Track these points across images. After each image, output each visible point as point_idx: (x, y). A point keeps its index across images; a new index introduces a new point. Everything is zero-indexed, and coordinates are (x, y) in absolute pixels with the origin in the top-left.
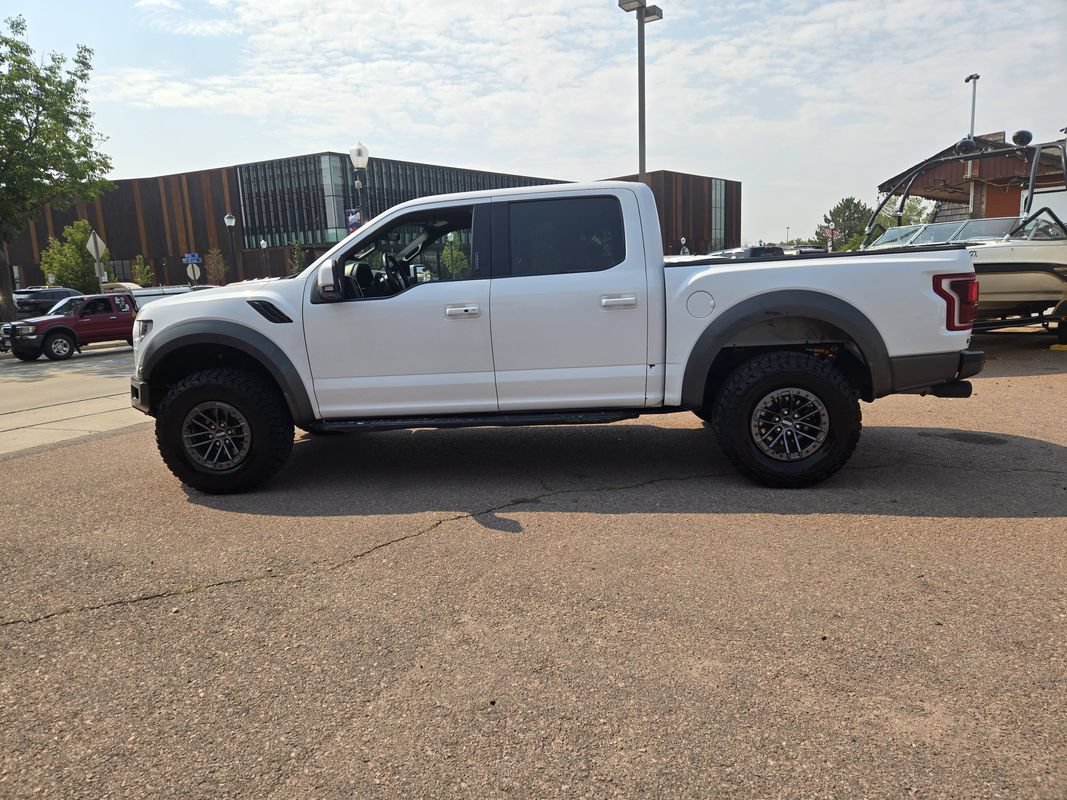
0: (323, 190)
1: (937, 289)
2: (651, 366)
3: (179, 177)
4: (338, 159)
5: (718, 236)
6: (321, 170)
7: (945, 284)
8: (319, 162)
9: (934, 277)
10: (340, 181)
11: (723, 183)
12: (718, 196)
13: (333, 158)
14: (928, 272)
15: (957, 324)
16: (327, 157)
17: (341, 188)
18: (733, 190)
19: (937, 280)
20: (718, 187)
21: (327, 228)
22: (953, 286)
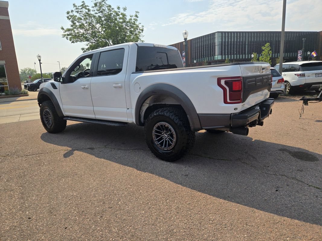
0: (215, 44)
1: (219, 84)
2: (128, 109)
3: (178, 43)
4: (220, 33)
6: (215, 38)
7: (223, 82)
8: (215, 35)
9: (218, 78)
10: (220, 40)
13: (219, 33)
14: (214, 77)
15: (228, 101)
16: (217, 33)
17: (221, 43)
19: (219, 80)
21: (215, 55)
22: (226, 83)
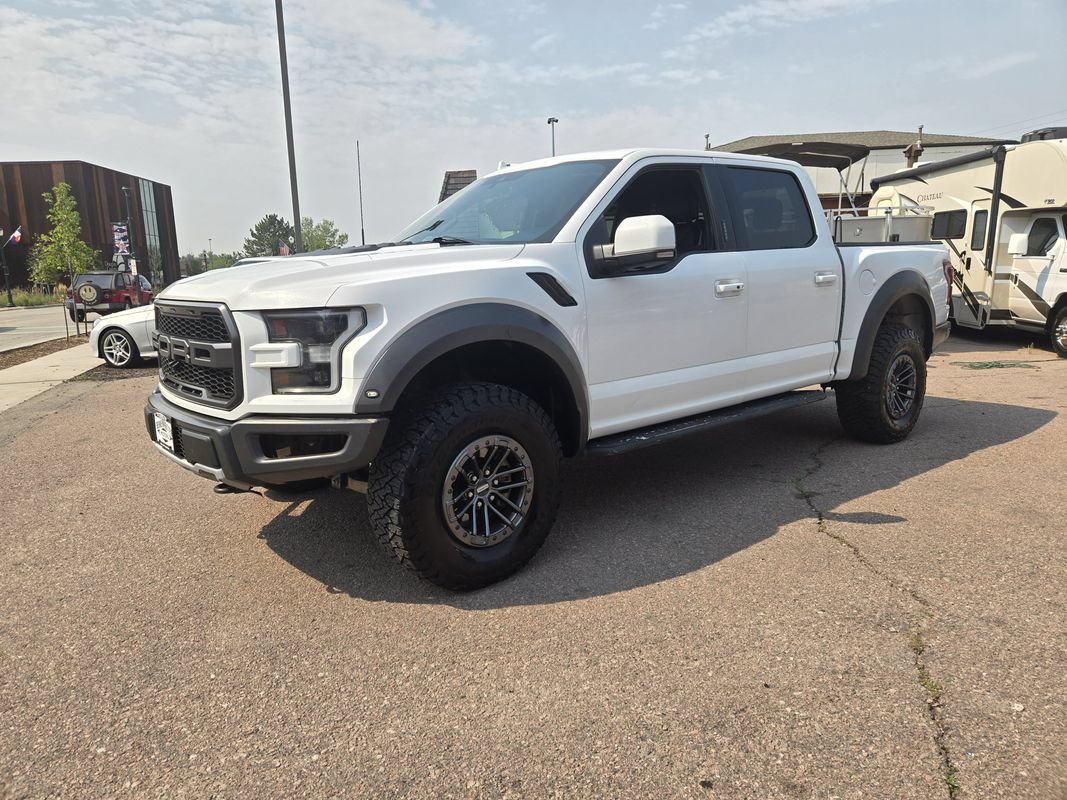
2: (836, 342)
5: (153, 244)
7: (946, 269)
11: (151, 184)
12: (148, 200)
18: (163, 193)
20: (146, 189)
